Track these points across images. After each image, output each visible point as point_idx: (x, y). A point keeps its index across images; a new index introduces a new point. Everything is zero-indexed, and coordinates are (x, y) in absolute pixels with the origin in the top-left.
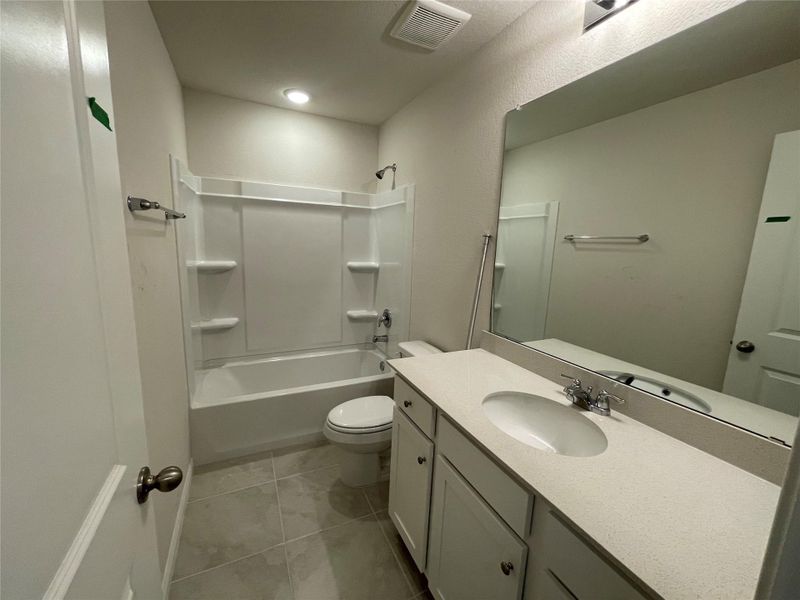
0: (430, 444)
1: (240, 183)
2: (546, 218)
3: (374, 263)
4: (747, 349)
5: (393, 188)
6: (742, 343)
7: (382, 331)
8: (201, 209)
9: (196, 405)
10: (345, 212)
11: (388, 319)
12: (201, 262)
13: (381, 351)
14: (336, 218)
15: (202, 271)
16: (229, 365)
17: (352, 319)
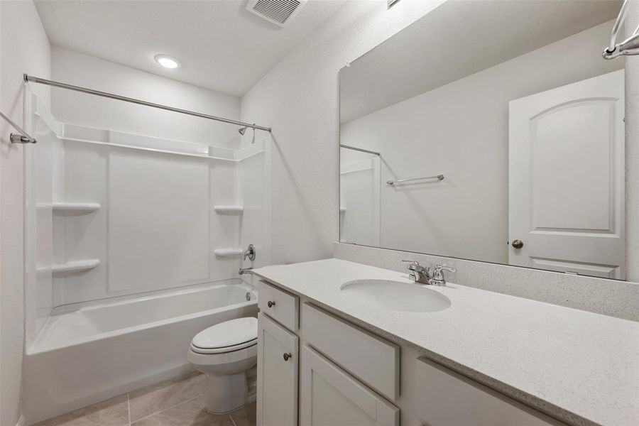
0: (294, 338)
1: (108, 131)
2: (372, 170)
3: (239, 206)
4: (518, 246)
5: (253, 142)
6: (515, 242)
7: (247, 263)
8: (63, 152)
9: (32, 350)
10: (211, 162)
11: (252, 252)
12: (58, 202)
13: (247, 283)
14: (204, 168)
15: (57, 212)
16: (84, 309)
17: (219, 257)
